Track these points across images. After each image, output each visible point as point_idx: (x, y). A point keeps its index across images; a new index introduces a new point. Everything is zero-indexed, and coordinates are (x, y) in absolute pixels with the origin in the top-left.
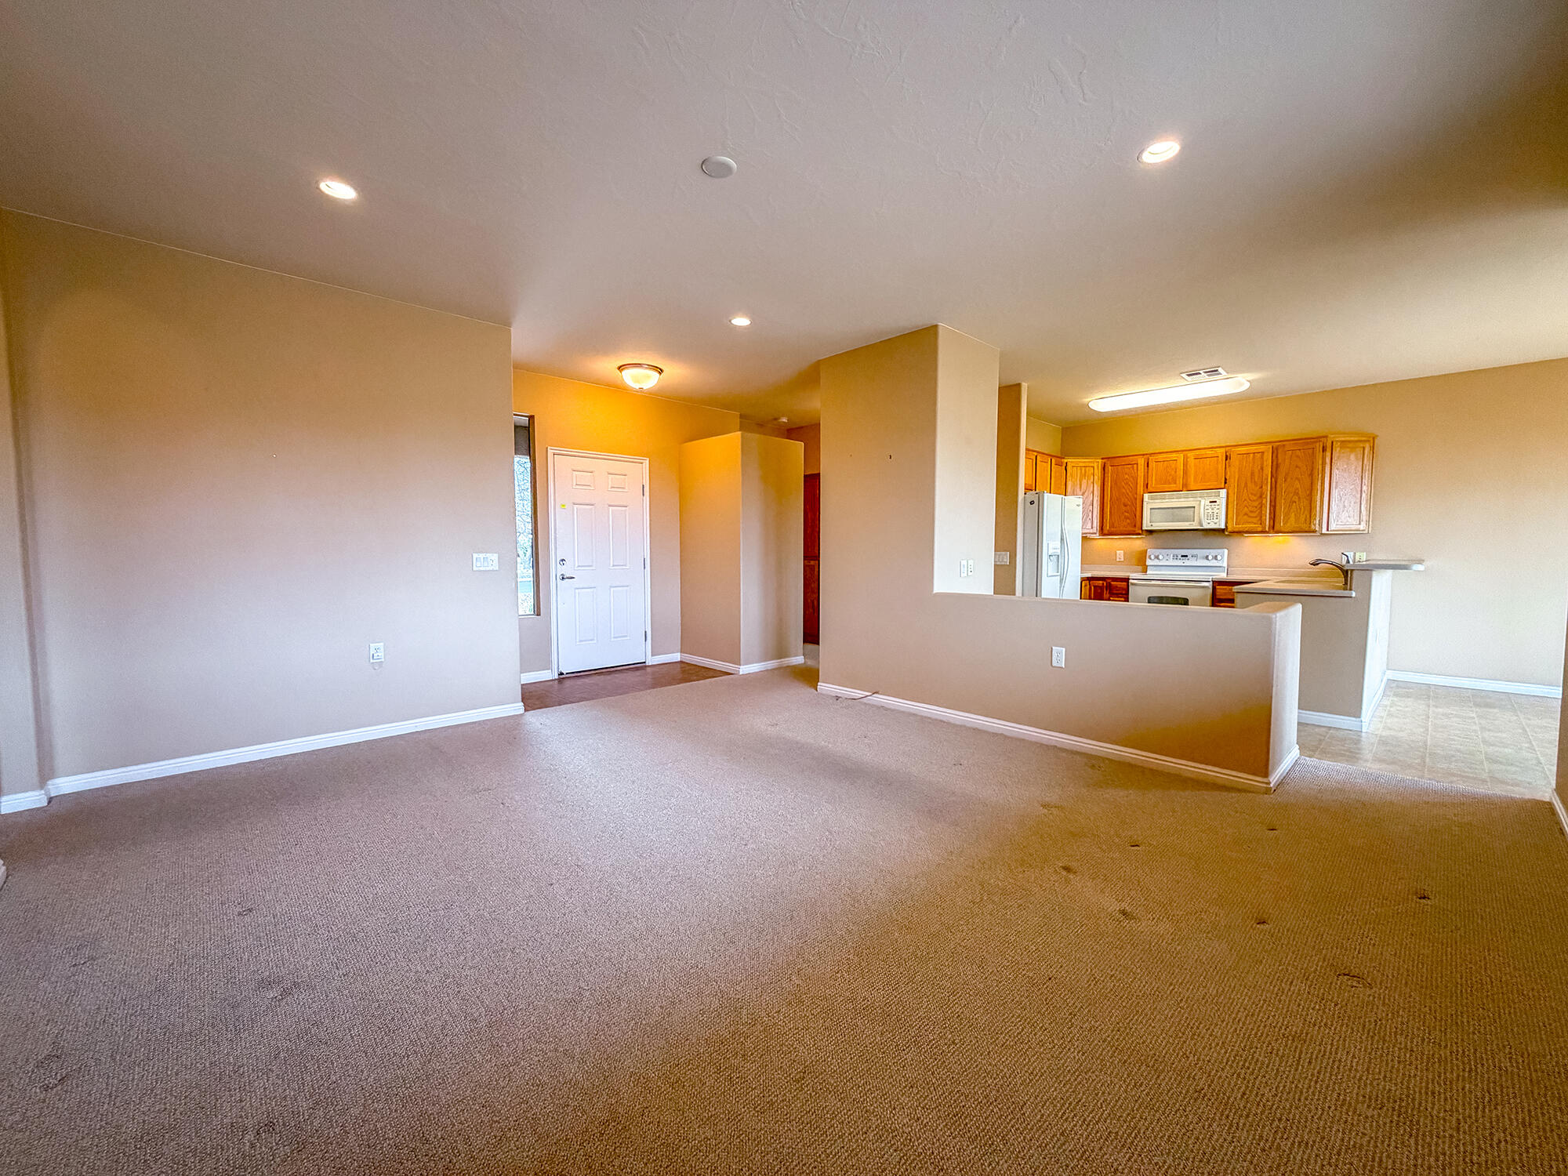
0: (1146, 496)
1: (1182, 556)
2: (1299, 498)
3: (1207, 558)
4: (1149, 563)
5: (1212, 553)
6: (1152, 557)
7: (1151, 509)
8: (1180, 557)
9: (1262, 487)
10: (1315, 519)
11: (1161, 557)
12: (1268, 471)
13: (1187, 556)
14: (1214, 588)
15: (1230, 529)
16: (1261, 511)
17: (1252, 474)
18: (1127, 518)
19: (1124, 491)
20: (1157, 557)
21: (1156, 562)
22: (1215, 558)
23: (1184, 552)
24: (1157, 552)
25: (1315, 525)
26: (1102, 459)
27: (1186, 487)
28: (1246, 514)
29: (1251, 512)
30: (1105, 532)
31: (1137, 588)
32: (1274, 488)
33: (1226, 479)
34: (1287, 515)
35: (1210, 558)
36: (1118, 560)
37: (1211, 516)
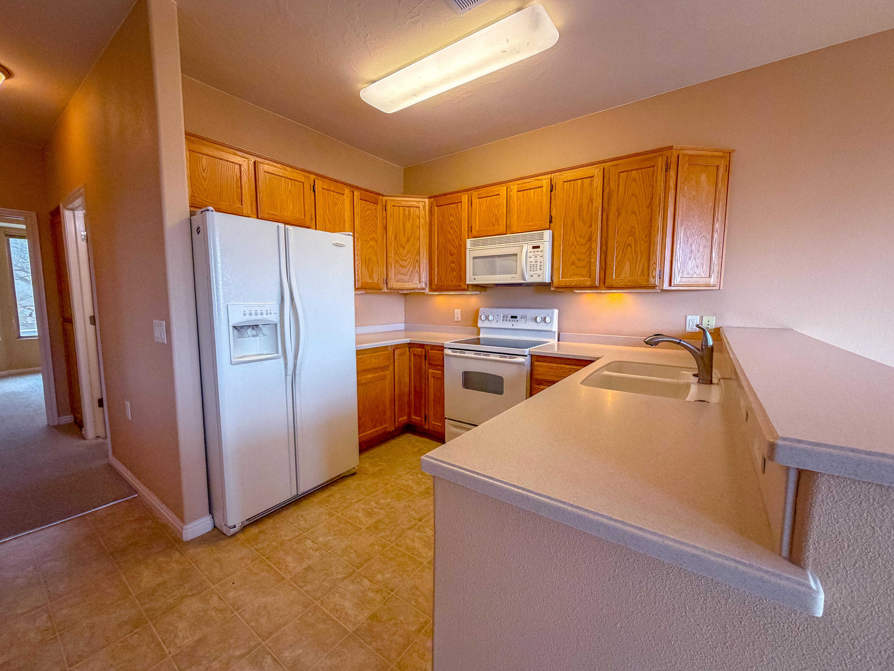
0: (469, 242)
1: (512, 317)
2: (635, 240)
3: (535, 319)
4: (480, 324)
5: (540, 313)
6: (483, 317)
7: (474, 258)
8: (509, 318)
9: (591, 226)
10: (655, 269)
11: (491, 318)
12: (598, 203)
13: (516, 317)
14: (532, 364)
15: (556, 283)
16: (591, 258)
17: (581, 207)
18: (453, 270)
19: (449, 237)
20: (487, 318)
21: (486, 324)
22: (544, 320)
23: (514, 312)
24: (488, 311)
25: (654, 277)
26: (430, 198)
27: (508, 230)
28: (573, 264)
29: (579, 260)
30: (434, 287)
31: (453, 359)
32: (605, 228)
33: (551, 217)
34: (620, 264)
35: (539, 319)
36: (456, 320)
37: (533, 267)
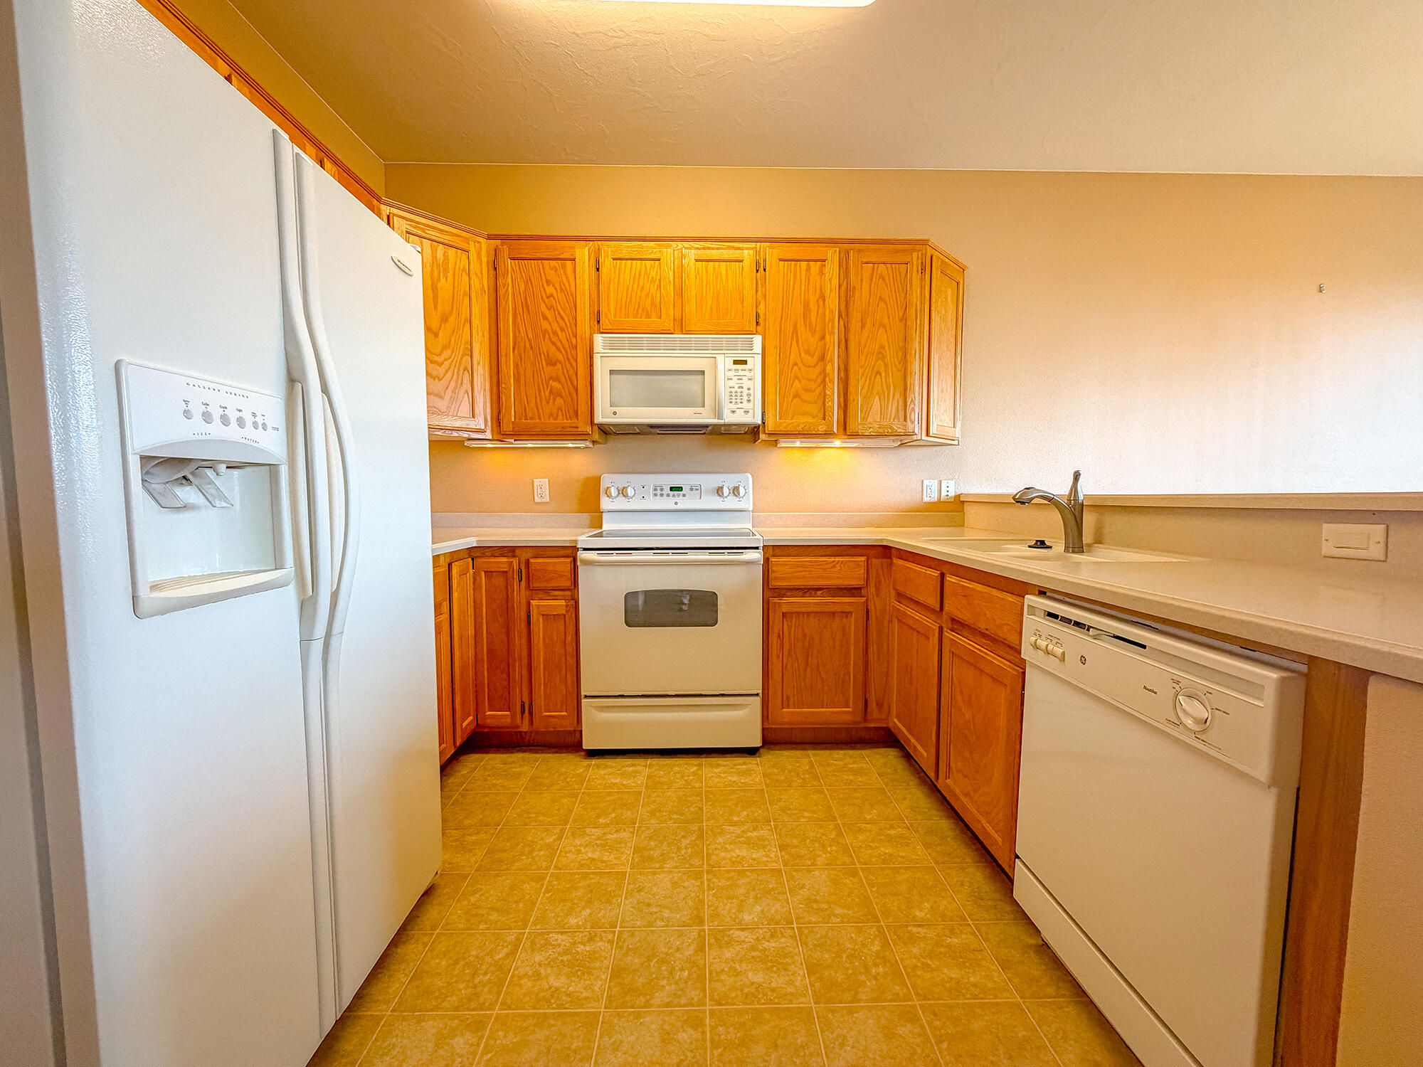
0: (599, 339)
1: (672, 489)
2: (886, 365)
3: (719, 491)
4: (606, 504)
5: (728, 481)
6: (614, 492)
7: (612, 372)
8: (667, 490)
9: (823, 338)
10: (913, 409)
11: (630, 492)
12: (833, 302)
13: (680, 489)
14: (767, 560)
15: (770, 426)
16: (824, 388)
17: (806, 305)
18: (555, 394)
19: (545, 325)
20: (623, 492)
21: (620, 503)
22: (735, 491)
23: (676, 480)
24: (622, 480)
25: (913, 422)
26: (489, 237)
27: (681, 325)
28: (797, 396)
29: (806, 390)
30: (507, 427)
31: (598, 571)
32: (845, 343)
33: (757, 315)
34: (867, 398)
35: (726, 491)
36: (537, 500)
37: (734, 396)
